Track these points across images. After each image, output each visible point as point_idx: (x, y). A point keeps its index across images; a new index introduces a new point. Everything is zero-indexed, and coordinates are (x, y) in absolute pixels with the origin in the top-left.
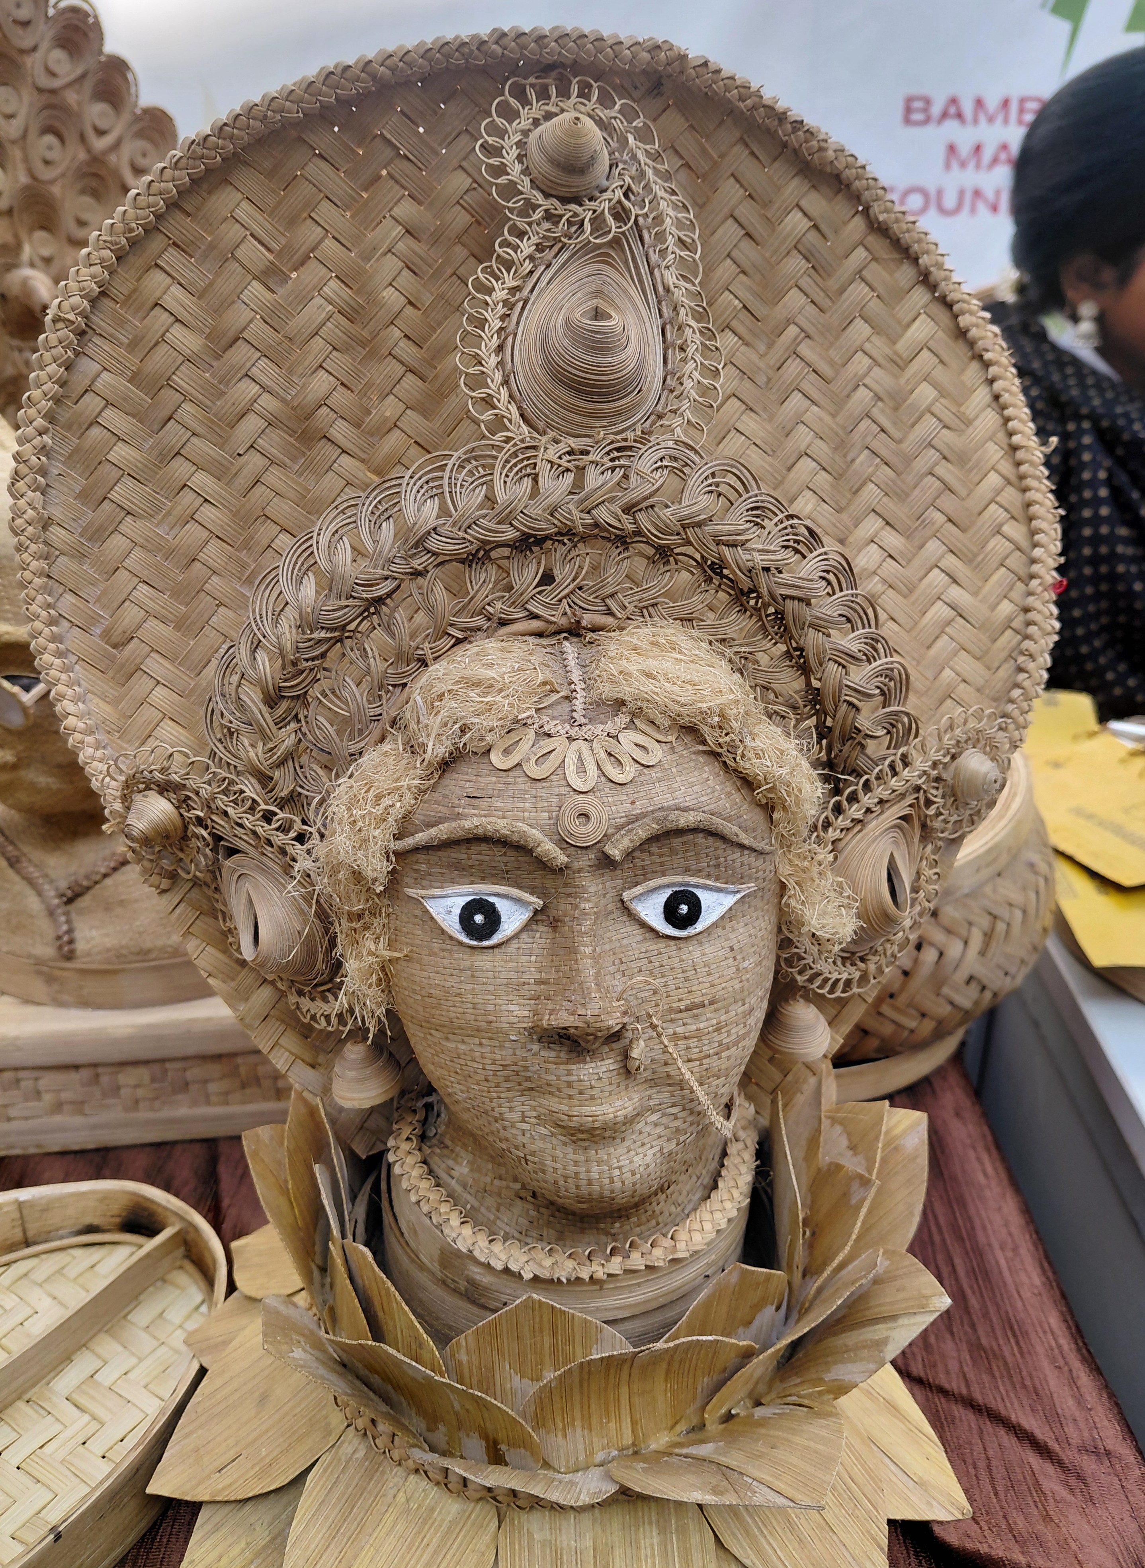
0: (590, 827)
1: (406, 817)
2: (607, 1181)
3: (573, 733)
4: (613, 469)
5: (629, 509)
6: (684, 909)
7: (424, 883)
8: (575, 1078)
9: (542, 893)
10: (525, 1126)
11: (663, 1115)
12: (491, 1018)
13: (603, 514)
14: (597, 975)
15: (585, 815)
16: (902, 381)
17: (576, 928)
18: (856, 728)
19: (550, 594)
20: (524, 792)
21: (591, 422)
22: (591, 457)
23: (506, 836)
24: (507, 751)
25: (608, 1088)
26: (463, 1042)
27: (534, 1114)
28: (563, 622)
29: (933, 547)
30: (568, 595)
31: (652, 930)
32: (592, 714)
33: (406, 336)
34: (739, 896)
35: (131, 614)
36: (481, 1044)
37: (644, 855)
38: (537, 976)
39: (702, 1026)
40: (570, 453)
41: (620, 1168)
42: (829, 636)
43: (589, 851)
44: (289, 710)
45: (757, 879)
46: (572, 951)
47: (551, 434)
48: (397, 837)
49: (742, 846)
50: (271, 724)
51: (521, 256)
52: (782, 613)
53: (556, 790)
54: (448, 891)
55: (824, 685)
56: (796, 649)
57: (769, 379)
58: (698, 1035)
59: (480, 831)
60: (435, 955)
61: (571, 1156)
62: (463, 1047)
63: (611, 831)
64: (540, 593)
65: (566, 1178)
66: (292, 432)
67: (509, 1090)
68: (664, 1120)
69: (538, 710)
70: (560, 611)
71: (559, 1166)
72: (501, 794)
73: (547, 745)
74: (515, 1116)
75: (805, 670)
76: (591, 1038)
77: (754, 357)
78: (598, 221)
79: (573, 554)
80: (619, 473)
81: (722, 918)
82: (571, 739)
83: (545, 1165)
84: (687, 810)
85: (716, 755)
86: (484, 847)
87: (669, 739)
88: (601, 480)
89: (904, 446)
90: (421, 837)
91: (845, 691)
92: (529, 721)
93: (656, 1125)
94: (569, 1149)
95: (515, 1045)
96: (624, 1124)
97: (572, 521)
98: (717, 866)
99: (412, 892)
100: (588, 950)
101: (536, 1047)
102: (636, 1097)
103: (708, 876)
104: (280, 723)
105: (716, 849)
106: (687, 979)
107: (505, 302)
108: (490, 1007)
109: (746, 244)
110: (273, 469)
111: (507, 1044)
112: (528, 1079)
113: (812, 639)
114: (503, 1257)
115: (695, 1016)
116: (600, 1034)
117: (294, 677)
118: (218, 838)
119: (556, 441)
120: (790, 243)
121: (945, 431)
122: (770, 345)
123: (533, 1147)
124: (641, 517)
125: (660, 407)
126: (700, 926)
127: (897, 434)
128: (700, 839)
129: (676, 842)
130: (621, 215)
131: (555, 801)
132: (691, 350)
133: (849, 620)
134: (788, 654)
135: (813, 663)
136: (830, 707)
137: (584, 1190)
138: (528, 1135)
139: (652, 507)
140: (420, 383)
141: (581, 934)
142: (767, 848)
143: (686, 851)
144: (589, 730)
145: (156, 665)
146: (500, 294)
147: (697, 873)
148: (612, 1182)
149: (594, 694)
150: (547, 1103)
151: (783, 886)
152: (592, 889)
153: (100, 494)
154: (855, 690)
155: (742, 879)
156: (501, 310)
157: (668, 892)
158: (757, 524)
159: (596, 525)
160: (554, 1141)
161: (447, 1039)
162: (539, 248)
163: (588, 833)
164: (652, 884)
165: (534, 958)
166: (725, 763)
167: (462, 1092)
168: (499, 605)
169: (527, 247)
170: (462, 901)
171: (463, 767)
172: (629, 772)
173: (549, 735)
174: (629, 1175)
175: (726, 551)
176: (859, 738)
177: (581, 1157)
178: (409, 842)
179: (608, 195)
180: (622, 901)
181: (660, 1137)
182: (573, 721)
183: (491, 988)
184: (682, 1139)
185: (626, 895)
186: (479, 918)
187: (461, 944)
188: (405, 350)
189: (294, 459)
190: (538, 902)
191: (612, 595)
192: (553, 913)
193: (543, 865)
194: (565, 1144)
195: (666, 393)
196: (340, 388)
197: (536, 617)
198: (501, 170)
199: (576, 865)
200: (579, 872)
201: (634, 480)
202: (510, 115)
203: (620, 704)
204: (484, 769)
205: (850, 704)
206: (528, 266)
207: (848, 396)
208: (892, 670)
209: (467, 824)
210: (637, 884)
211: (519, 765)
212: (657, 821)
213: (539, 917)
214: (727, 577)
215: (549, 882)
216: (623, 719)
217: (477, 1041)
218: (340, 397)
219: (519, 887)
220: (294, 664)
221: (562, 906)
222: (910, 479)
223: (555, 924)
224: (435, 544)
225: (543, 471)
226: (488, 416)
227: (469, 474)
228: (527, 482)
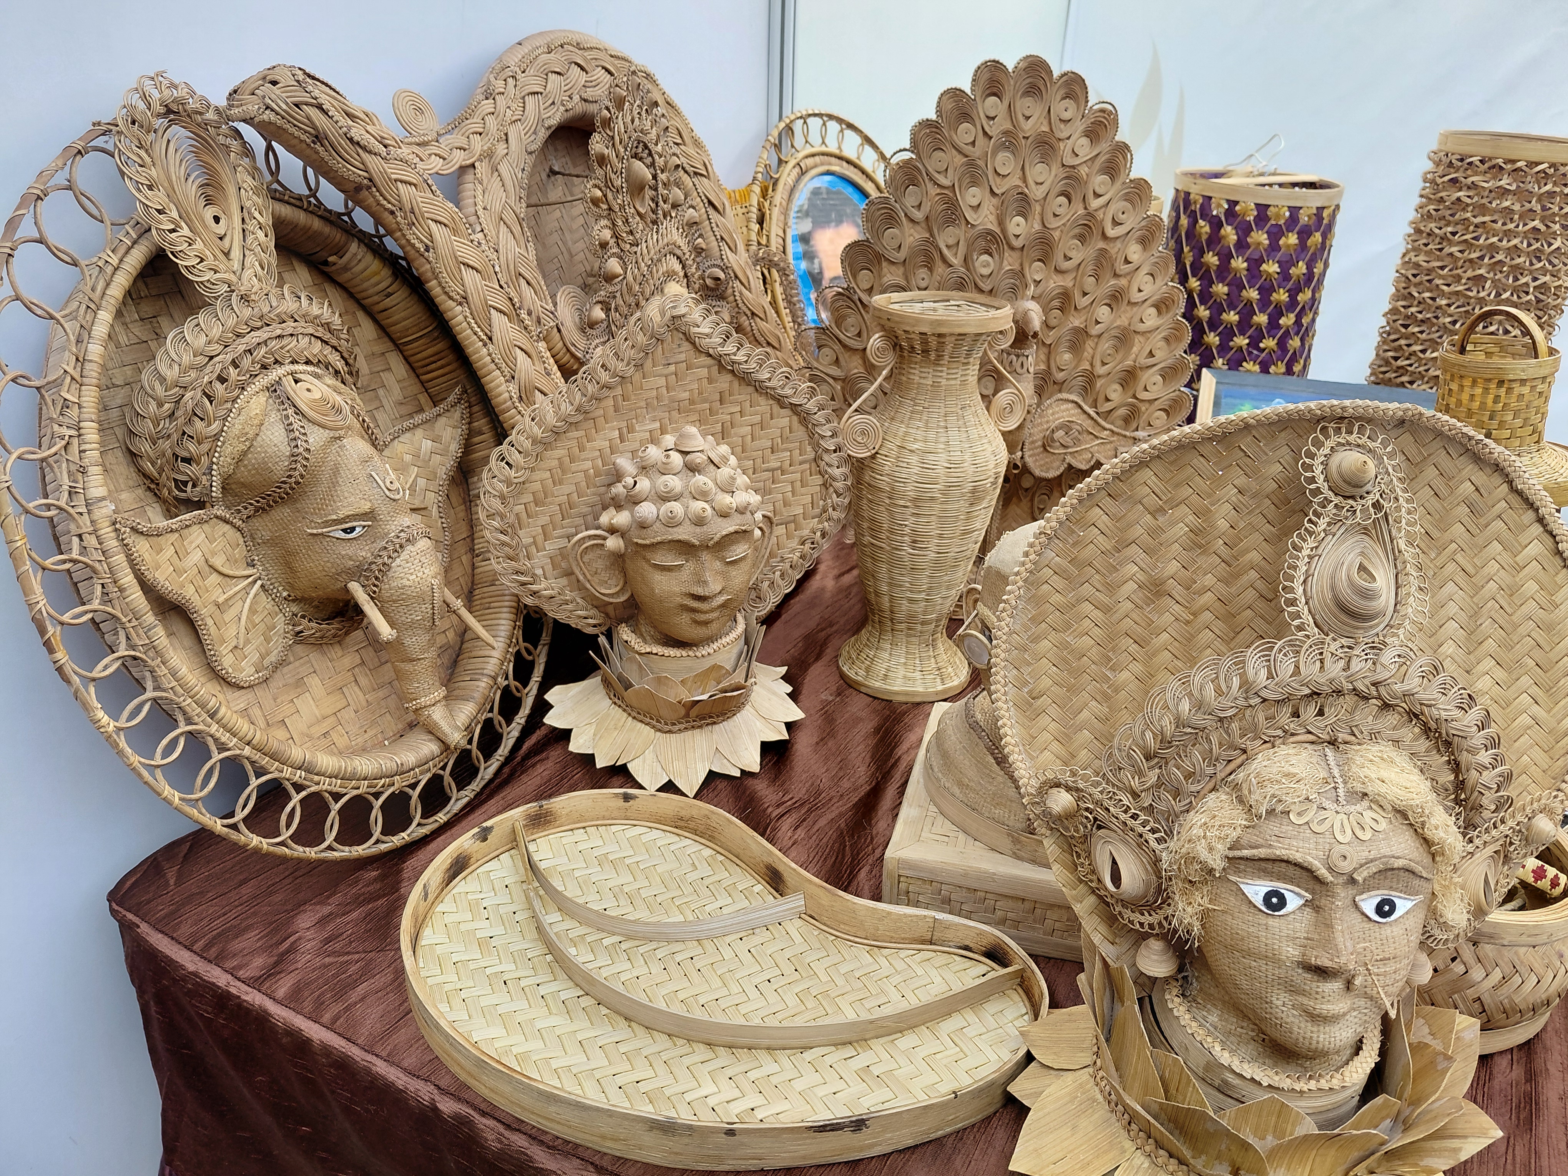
0: (1346, 863)
1: (1237, 840)
3: (1338, 809)
4: (1366, 660)
5: (1376, 684)
6: (1387, 908)
7: (1241, 875)
8: (1321, 990)
9: (1312, 892)
10: (1284, 1009)
12: (1275, 952)
13: (1359, 684)
14: (1344, 941)
15: (1344, 857)
16: (1517, 579)
17: (1333, 916)
18: (1481, 805)
19: (1321, 722)
20: (1310, 839)
21: (1355, 631)
22: (1355, 651)
23: (1298, 862)
24: (1300, 814)
25: (1337, 997)
26: (1255, 961)
27: (1291, 1003)
28: (1327, 737)
29: (1526, 681)
30: (1332, 723)
31: (1367, 917)
32: (1349, 799)
34: (1415, 902)
35: (1046, 682)
37: (1373, 880)
38: (1306, 935)
39: (1387, 969)
40: (1343, 648)
42: (1473, 755)
43: (1344, 876)
45: (1424, 893)
46: (1330, 926)
47: (1332, 635)
48: (1230, 850)
49: (1421, 877)
51: (1320, 529)
52: (1450, 742)
53: (1328, 841)
54: (1257, 882)
55: (1468, 782)
56: (1454, 760)
58: (1385, 974)
59: (1285, 857)
61: (1309, 1028)
63: (1358, 866)
64: (1316, 721)
65: (1304, 1038)
67: (1279, 989)
69: (1319, 794)
70: (1326, 732)
71: (1301, 1031)
72: (1295, 838)
73: (1323, 814)
74: (1279, 1003)
75: (1457, 771)
76: (1339, 974)
78: (1364, 510)
79: (1338, 702)
80: (1371, 663)
81: (1405, 913)
82: (1337, 812)
83: (1293, 1030)
84: (1398, 858)
86: (1285, 865)
87: (1390, 816)
88: (1360, 665)
89: (1513, 618)
90: (1246, 853)
91: (1478, 785)
92: (1314, 800)
93: (1355, 1018)
94: (1309, 1025)
95: (1289, 968)
96: (1341, 1014)
97: (1342, 686)
98: (1407, 886)
99: (1232, 878)
101: (1301, 971)
103: (1401, 891)
105: (1408, 878)
106: (1383, 944)
107: (1309, 557)
108: (1276, 947)
109: (1434, 500)
111: (1283, 967)
112: (1293, 986)
113: (1465, 757)
115: (1384, 964)
117: (1166, 748)
118: (1095, 819)
119: (1335, 640)
120: (1460, 499)
121: (1541, 611)
123: (1288, 1020)
124: (1382, 689)
125: (1392, 621)
126: (1394, 917)
127: (1509, 611)
128: (1401, 873)
129: (1390, 874)
130: (1377, 506)
131: (1327, 847)
133: (1485, 746)
134: (1449, 763)
135: (1464, 770)
136: (1468, 792)
138: (1285, 1013)
139: (1389, 684)
141: (1336, 919)
142: (1432, 877)
144: (1347, 808)
145: (1053, 710)
146: (1306, 552)
147: (1398, 890)
149: (1350, 788)
150: (1301, 999)
151: (1435, 896)
152: (1342, 895)
153: (1041, 619)
154: (1484, 785)
155: (1418, 893)
156: (1306, 560)
157: (1380, 899)
158: (1443, 693)
159: (1354, 689)
160: (1302, 1019)
162: (1329, 524)
163: (1346, 867)
164: (1373, 894)
165: (1304, 925)
166: (1416, 830)
169: (1323, 523)
170: (1266, 890)
171: (1271, 818)
172: (1368, 834)
173: (1325, 809)
175: (1426, 709)
176: (1480, 810)
178: (1238, 853)
179: (1371, 496)
180: (1355, 901)
182: (1338, 802)
183: (1277, 937)
185: (1358, 899)
186: (1274, 900)
187: (1262, 911)
190: (1309, 896)
191: (1356, 726)
192: (1317, 903)
193: (1318, 880)
194: (1307, 1021)
197: (1312, 733)
198: (1312, 480)
199: (1336, 882)
200: (1337, 885)
201: (1379, 668)
202: (1318, 444)
203: (1365, 795)
204: (1286, 822)
205: (1480, 792)
206: (1323, 535)
208: (1504, 773)
209: (1276, 852)
210: (1364, 894)
211: (1307, 823)
212: (1384, 863)
213: (1309, 905)
214: (1423, 722)
215: (1317, 887)
216: (1366, 804)
219: (1299, 887)
220: (1168, 742)
221: (1323, 901)
222: (1515, 639)
223: (1317, 909)
224: (1264, 694)
225: (1327, 656)
226: (1296, 622)
227: (1285, 655)
228: (1318, 663)
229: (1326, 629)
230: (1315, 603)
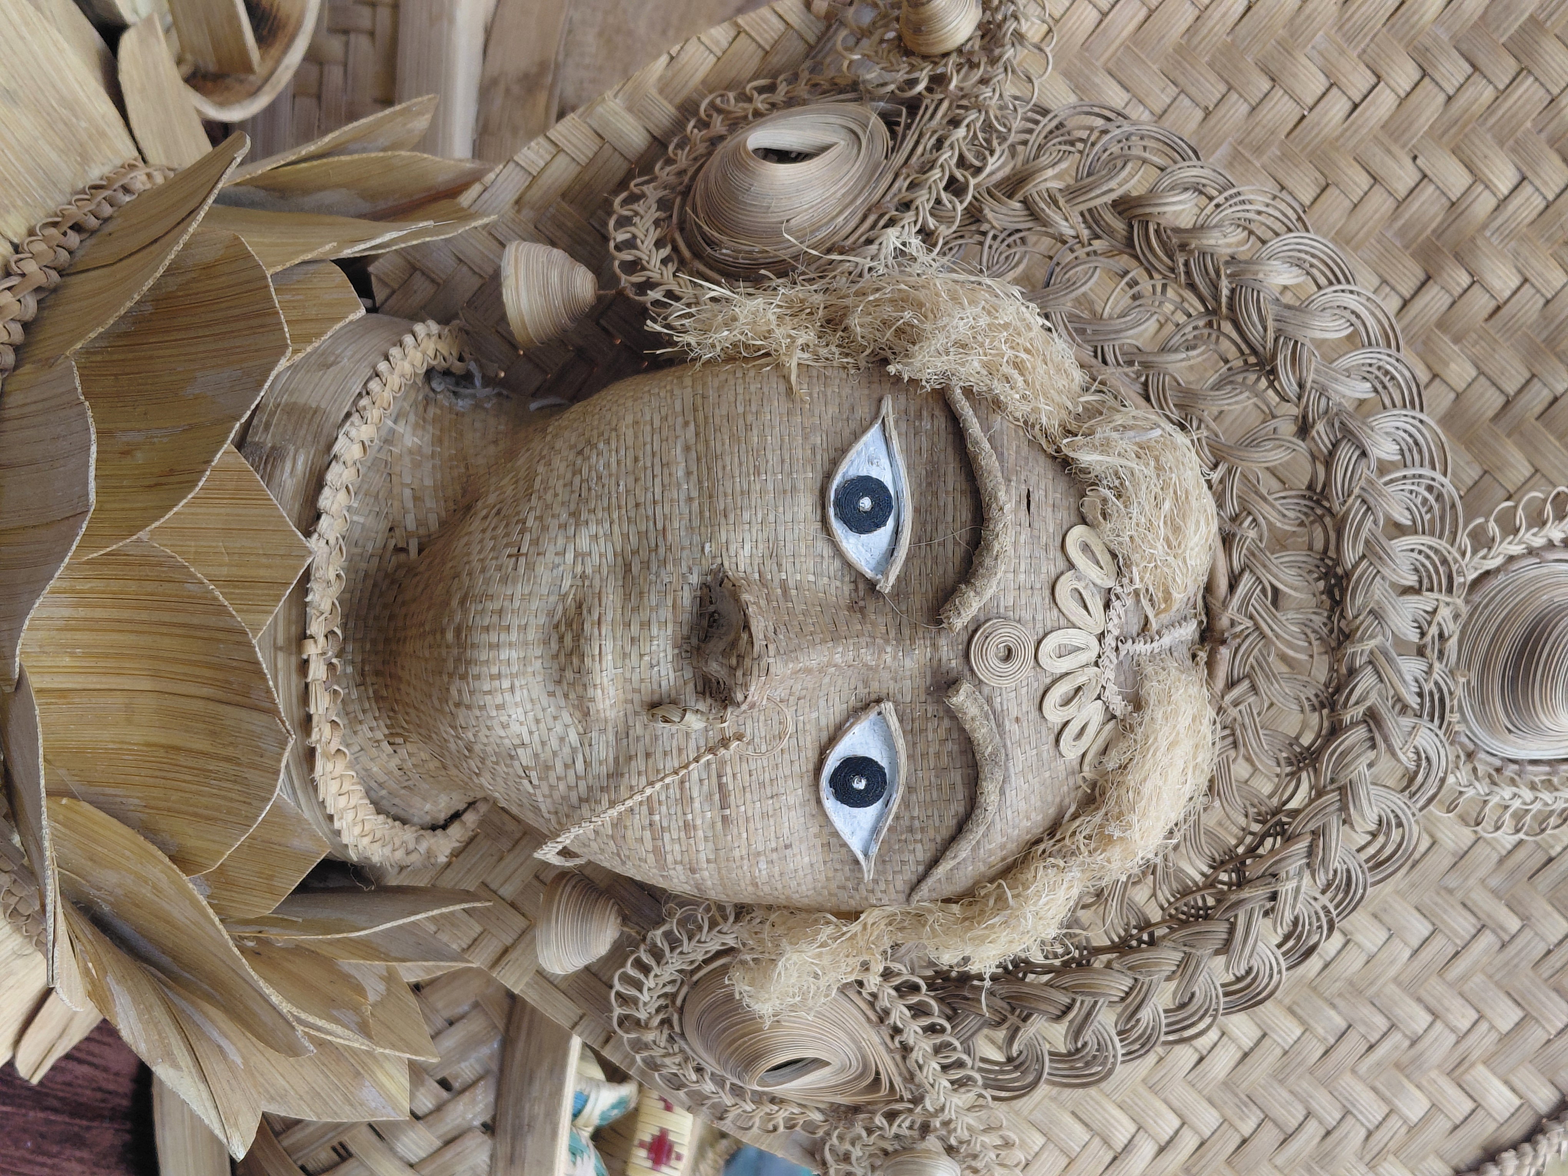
0: (994, 662)
1: (997, 405)
2: (495, 670)
3: (1110, 640)
4: (1420, 695)
5: (1372, 718)
6: (860, 784)
7: (903, 426)
8: (655, 631)
9: (898, 592)
10: (570, 556)
11: (574, 750)
12: (732, 517)
13: (1366, 681)
14: (808, 671)
15: (1009, 655)
16: (1433, 1075)
17: (863, 641)
18: (1029, 1016)
19: (1261, 605)
20: (1036, 572)
21: (1477, 665)
22: (1437, 665)
23: (988, 548)
24: (1086, 548)
25: (636, 677)
26: (688, 473)
27: (589, 571)
28: (1224, 622)
30: (1257, 627)
31: (833, 740)
32: (1126, 666)
33: (1556, 399)
34: (861, 857)
36: (690, 499)
37: (942, 733)
38: (791, 583)
39: (697, 805)
40: (1441, 635)
41: (512, 688)
42: (1168, 979)
43: (961, 660)
44: (1110, 232)
45: (876, 881)
46: (835, 635)
47: (1465, 610)
48: (968, 392)
49: (934, 863)
50: (1091, 204)
52: (1206, 917)
53: (1039, 617)
54: (900, 461)
55: (1097, 971)
56: (1151, 935)
57: (1450, 892)
58: (684, 800)
59: (994, 513)
60: (806, 438)
61: (533, 621)
62: (681, 473)
63: (986, 690)
64: (1264, 591)
65: (500, 612)
66: (1439, 233)
67: (626, 537)
68: (567, 750)
69: (1137, 593)
70: (1238, 618)
71: (517, 604)
72: (1035, 539)
73: (1096, 604)
74: (583, 542)
75: (1122, 947)
76: (734, 661)
77: (1482, 872)
79: (1312, 636)
80: (1413, 701)
81: (836, 834)
82: (1101, 637)
83: (515, 582)
84: (1002, 792)
85: (1053, 829)
86: (965, 514)
87: (1086, 768)
88: (1409, 678)
90: (974, 427)
91: (1088, 1001)
92: (1125, 581)
93: (562, 740)
94: (542, 619)
95: (697, 550)
96: (580, 698)
97: (1361, 639)
98: (911, 830)
99: (888, 406)
100: (838, 659)
101: (694, 579)
102: (611, 714)
103: (897, 818)
104: (1091, 218)
105: (937, 830)
106: (762, 785)
108: (746, 516)
110: (1390, 204)
111: (696, 539)
112: (646, 565)
113: (1169, 957)
114: (334, 509)
115: (711, 795)
116: (739, 673)
117: (1163, 244)
119: (1456, 617)
121: (1363, 1133)
122: (1495, 893)
123: (540, 569)
124: (1359, 733)
125: (1482, 755)
126: (831, 804)
127: (1363, 1067)
128: (958, 807)
129: (957, 776)
131: (1027, 616)
132: (1547, 796)
133: (1182, 1006)
134: (1145, 925)
135: (1134, 959)
136: (1067, 980)
137: (480, 638)
138: (557, 560)
139: (1374, 746)
140: (1491, 413)
141: (857, 647)
142: (916, 897)
143: (940, 788)
144: (1110, 660)
147: (906, 803)
148: (492, 677)
149: (1149, 669)
150: (610, 590)
151: (852, 916)
152: (908, 663)
154: (1089, 1014)
155: (882, 860)
157: (883, 763)
158: (1329, 885)
159: (1352, 672)
160: (553, 599)
161: (687, 449)
163: (986, 659)
164: (900, 743)
165: (811, 578)
166: (1038, 841)
167: (607, 465)
168: (1252, 534)
170: (887, 480)
171: (1062, 485)
172: (1054, 715)
173: (1107, 606)
174: (499, 700)
175: (1302, 845)
176: (1013, 1019)
177: (532, 635)
178: (965, 409)
180: (878, 701)
181: (543, 744)
182: (1121, 639)
183: (771, 518)
184: (533, 774)
185: (888, 707)
186: (866, 503)
187: (828, 476)
188: (1539, 397)
189: (1401, 233)
190: (887, 586)
191: (1254, 688)
192: (871, 605)
193: (947, 597)
194: (551, 614)
195: (1498, 763)
196: (1493, 304)
197: (1232, 587)
199: (943, 642)
200: (934, 645)
201: (1407, 722)
203: (1137, 703)
204: (1064, 515)
205: (1069, 1008)
207: (1419, 1000)
208: (1104, 1064)
209: (1002, 495)
210: (901, 721)
211: (1071, 566)
212: (995, 754)
213: (861, 586)
214: (1261, 843)
215: (917, 602)
216: (1119, 706)
217: (695, 494)
218: (1481, 303)
220: (1183, 247)
221: (881, 620)
223: (856, 605)
224: (1346, 454)
225: (1424, 602)
226: (1493, 528)
227: (1425, 501)
228: (1411, 580)
229: (1476, 598)
230: (1529, 570)
